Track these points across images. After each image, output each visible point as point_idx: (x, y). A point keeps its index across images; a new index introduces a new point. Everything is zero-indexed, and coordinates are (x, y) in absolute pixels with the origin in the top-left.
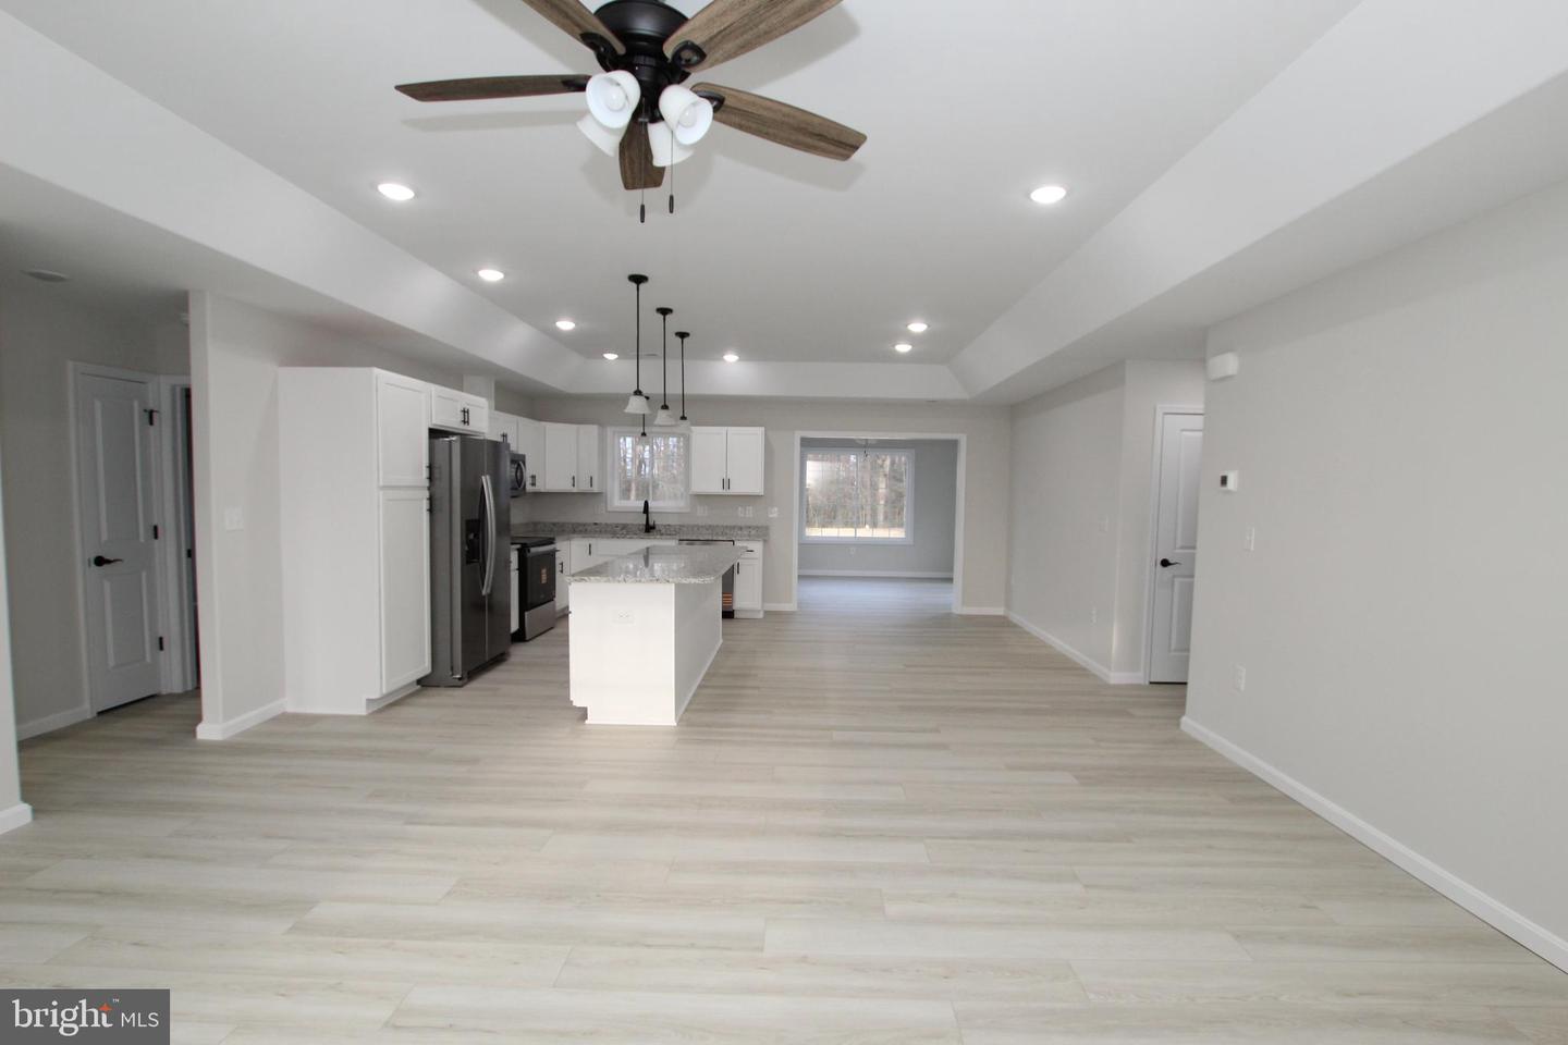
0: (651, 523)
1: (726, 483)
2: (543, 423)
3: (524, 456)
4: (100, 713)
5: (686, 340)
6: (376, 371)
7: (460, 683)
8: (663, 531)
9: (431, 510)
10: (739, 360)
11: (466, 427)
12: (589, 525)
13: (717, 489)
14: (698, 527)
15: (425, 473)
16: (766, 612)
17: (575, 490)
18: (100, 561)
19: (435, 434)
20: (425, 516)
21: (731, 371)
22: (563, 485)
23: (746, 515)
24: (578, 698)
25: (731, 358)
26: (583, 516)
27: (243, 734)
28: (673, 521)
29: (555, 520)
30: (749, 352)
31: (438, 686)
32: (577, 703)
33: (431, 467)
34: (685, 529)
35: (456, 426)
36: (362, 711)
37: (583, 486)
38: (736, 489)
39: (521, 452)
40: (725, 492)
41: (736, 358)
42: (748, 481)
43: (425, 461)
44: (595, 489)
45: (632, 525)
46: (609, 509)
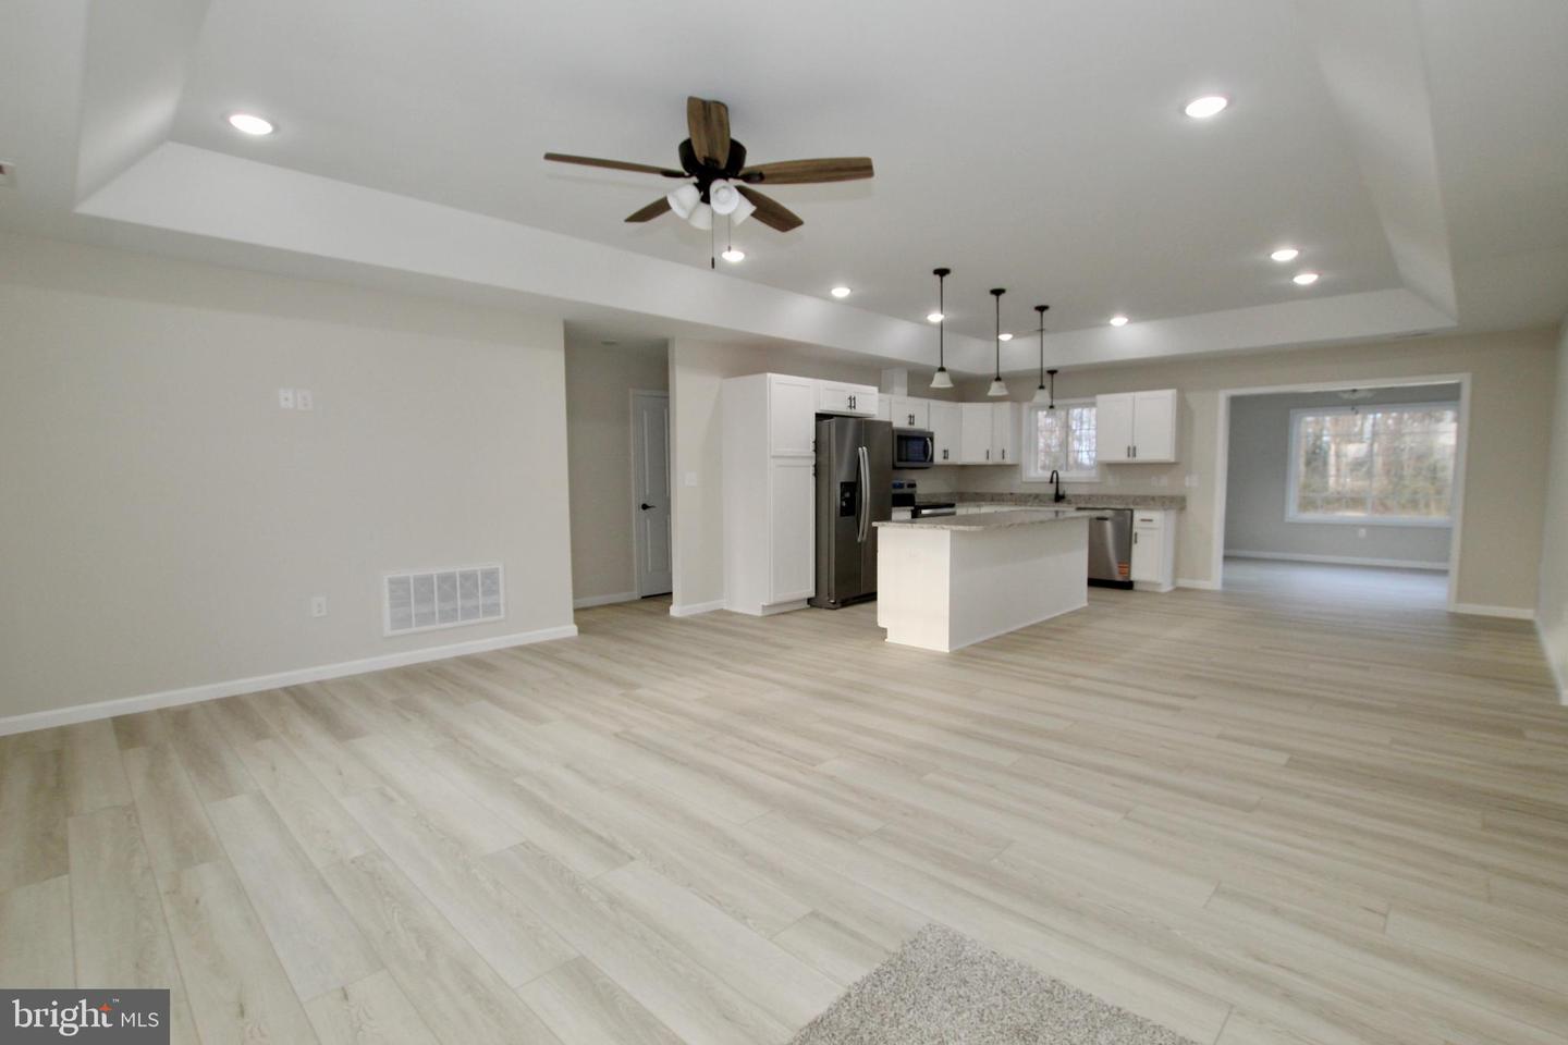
0: (1061, 493)
1: (1132, 451)
2: (960, 404)
3: (932, 433)
4: (643, 597)
5: (1045, 313)
6: (769, 375)
7: (832, 606)
8: (1073, 500)
9: (816, 474)
10: (1128, 323)
11: (853, 410)
12: (1006, 494)
13: (1122, 457)
14: (1110, 497)
15: (812, 447)
16: (1178, 589)
17: (990, 462)
18: (645, 507)
19: (820, 417)
20: (812, 480)
21: (1125, 335)
22: (979, 459)
23: (1161, 485)
24: (883, 621)
25: (1119, 321)
26: (1002, 486)
27: (692, 616)
28: (1084, 491)
29: (978, 491)
30: (1140, 310)
31: (821, 607)
32: (881, 624)
33: (816, 442)
34: (1094, 499)
35: (845, 410)
36: (758, 613)
37: (996, 459)
38: (1142, 457)
39: (931, 430)
40: (1131, 460)
41: (1126, 320)
42: (1157, 447)
43: (813, 438)
44: (1008, 461)
45: (1044, 495)
46: (1024, 480)
